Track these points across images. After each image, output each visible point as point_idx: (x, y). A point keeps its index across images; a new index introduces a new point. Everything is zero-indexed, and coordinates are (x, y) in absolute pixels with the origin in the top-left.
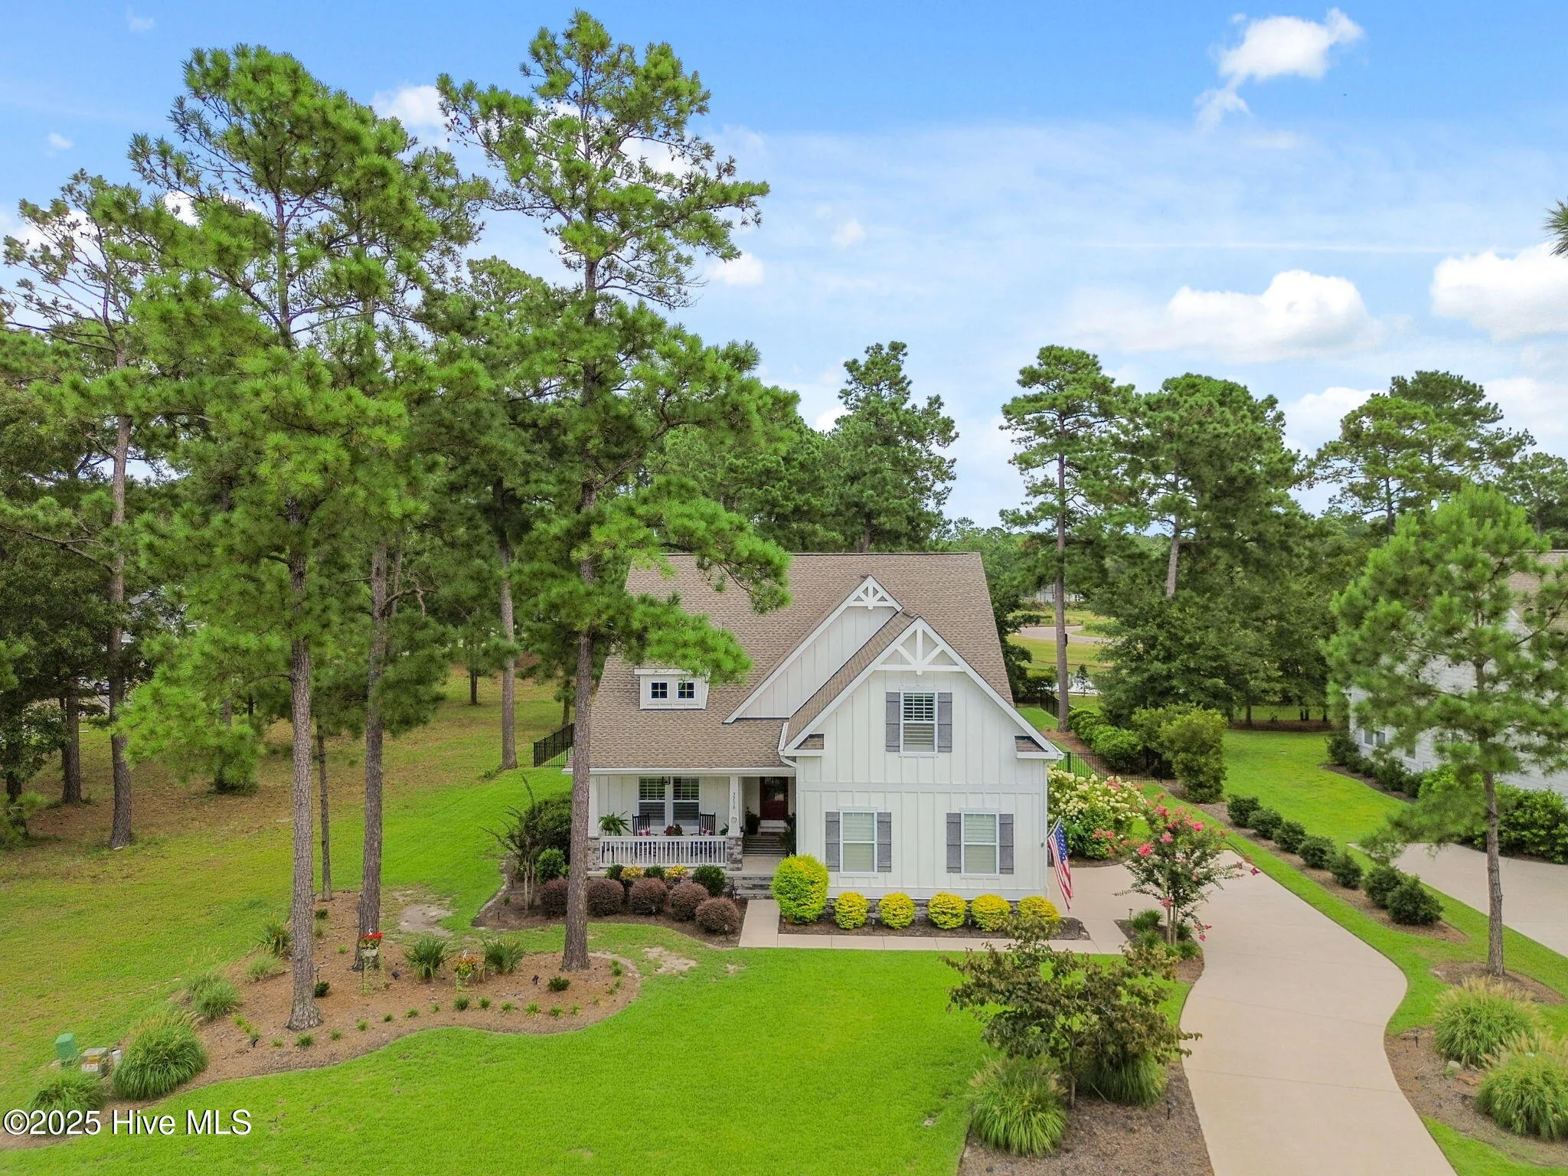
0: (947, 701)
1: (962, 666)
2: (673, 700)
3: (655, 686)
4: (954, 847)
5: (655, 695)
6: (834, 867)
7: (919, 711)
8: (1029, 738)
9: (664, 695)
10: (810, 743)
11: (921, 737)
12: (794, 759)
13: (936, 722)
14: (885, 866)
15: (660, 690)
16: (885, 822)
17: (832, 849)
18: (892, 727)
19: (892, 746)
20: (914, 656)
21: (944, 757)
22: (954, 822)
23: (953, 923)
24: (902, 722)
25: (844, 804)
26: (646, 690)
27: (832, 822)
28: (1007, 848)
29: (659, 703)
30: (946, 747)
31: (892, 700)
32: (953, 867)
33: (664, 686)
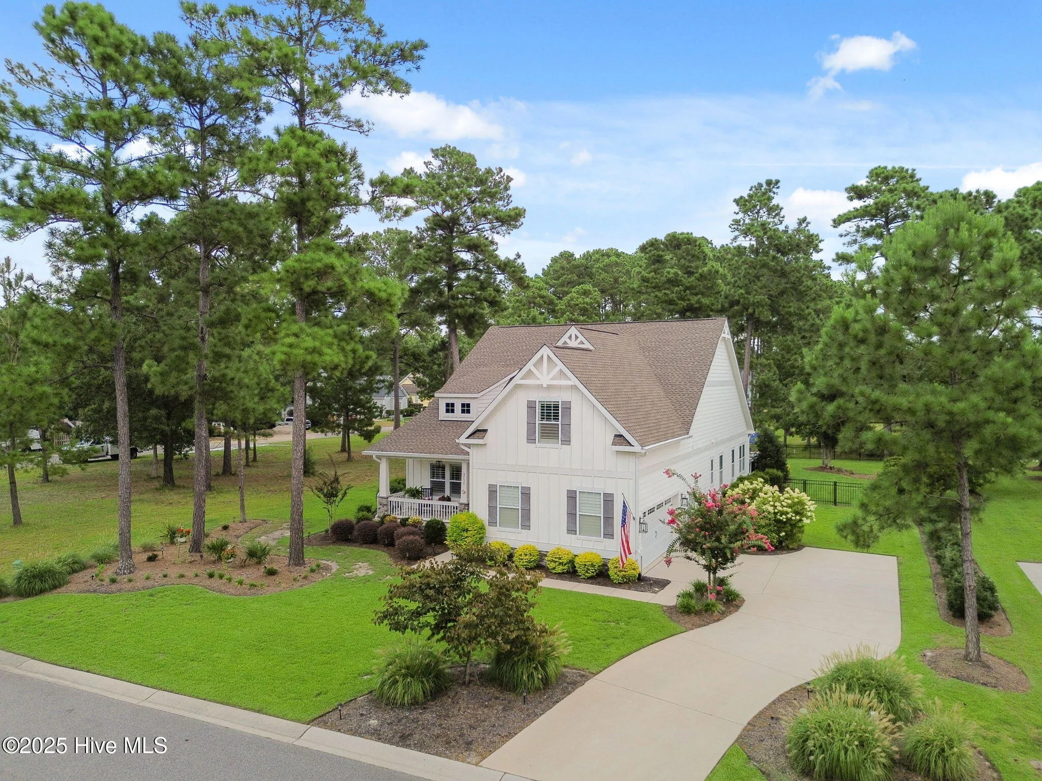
0: (568, 407)
1: (574, 381)
2: (458, 415)
3: (447, 405)
4: (572, 515)
5: (447, 411)
6: (492, 523)
7: (549, 415)
8: (621, 436)
9: (453, 411)
10: (476, 435)
11: (549, 433)
12: (469, 446)
13: (559, 423)
14: (526, 526)
15: (450, 408)
16: (526, 494)
17: (492, 509)
18: (531, 425)
19: (531, 439)
20: (542, 374)
21: (566, 448)
22: (572, 496)
23: (559, 569)
24: (537, 422)
25: (499, 479)
26: (442, 408)
27: (492, 492)
28: (608, 519)
29: (450, 417)
30: (567, 441)
31: (531, 406)
32: (571, 530)
33: (453, 405)
